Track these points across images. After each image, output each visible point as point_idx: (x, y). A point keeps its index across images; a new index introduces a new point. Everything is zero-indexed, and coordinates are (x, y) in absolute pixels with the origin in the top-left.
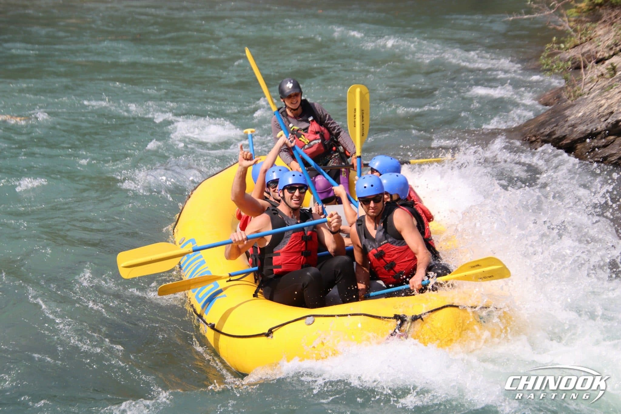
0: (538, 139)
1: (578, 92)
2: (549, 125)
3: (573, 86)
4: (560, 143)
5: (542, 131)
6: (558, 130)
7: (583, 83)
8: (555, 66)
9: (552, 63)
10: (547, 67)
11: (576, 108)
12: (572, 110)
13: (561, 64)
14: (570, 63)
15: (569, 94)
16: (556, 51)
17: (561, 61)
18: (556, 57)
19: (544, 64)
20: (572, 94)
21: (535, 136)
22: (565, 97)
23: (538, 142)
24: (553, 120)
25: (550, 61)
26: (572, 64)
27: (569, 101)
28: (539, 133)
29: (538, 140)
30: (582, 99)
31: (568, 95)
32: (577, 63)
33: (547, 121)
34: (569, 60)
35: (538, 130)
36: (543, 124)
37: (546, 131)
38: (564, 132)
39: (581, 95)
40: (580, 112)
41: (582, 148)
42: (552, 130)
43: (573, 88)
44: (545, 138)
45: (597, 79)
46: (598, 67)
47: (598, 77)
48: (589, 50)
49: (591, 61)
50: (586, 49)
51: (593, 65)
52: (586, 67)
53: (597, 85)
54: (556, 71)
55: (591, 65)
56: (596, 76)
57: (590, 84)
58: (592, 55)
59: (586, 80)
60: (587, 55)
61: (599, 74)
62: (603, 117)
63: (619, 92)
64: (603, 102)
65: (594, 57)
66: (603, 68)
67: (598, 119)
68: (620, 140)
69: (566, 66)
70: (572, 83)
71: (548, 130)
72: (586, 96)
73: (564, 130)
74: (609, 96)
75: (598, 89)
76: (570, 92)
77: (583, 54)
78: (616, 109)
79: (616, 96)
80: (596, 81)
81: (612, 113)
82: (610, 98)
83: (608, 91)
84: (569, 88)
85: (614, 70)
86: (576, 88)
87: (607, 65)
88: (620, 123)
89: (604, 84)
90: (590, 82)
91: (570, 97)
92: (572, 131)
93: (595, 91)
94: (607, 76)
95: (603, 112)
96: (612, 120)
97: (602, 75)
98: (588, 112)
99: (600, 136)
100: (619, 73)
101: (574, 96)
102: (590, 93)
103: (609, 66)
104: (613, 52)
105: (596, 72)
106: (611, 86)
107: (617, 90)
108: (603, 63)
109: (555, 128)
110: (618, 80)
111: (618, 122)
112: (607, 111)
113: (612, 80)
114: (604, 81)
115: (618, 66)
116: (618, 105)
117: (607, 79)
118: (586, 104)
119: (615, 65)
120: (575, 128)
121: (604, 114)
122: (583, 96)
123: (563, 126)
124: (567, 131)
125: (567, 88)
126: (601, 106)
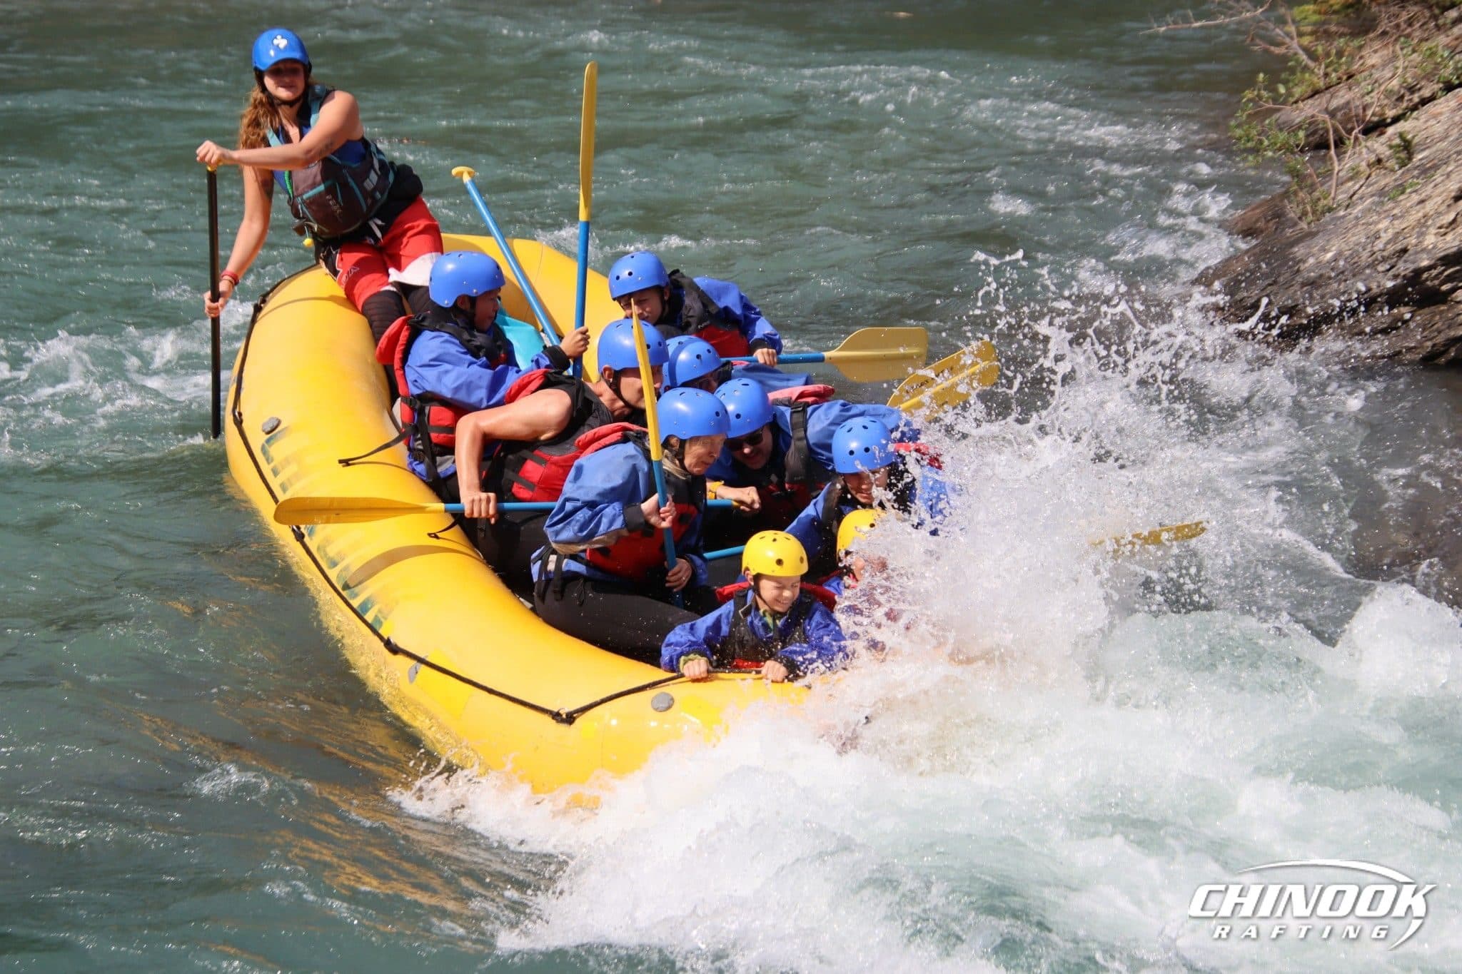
1: (1323, 202)
3: (1312, 188)
5: (1239, 295)
6: (1276, 294)
7: (1334, 182)
8: (1267, 143)
9: (1259, 135)
10: (1249, 144)
11: (1320, 241)
12: (1309, 247)
13: (1282, 136)
14: (1301, 134)
15: (1301, 207)
16: (1270, 105)
17: (1281, 130)
18: (1268, 121)
19: (1239, 139)
20: (1309, 208)
22: (1292, 215)
24: (1265, 269)
25: (1255, 132)
26: (1307, 136)
27: (1304, 225)
30: (1332, 219)
31: (1299, 211)
32: (1321, 132)
33: (1250, 273)
34: (1299, 127)
37: (1249, 298)
39: (1330, 210)
40: (1329, 251)
43: (1310, 194)
45: (1368, 172)
46: (1369, 144)
47: (1369, 165)
48: (1348, 103)
49: (1353, 129)
50: (1342, 97)
51: (1356, 139)
52: (1340, 143)
53: (1368, 186)
54: (1270, 154)
55: (1352, 137)
56: (1364, 164)
57: (1350, 184)
58: (1353, 113)
59: (1341, 174)
60: (1339, 115)
61: (1373, 158)
62: (1383, 261)
63: (1421, 202)
64: (1382, 225)
65: (1359, 119)
66: (1380, 145)
67: (1371, 265)
68: (1423, 315)
69: (1293, 141)
70: (1308, 182)
71: (1252, 296)
72: (1342, 213)
73: (1291, 292)
74: (1396, 212)
75: (1371, 195)
76: (1304, 204)
77: (1334, 114)
78: (1414, 241)
79: (1414, 211)
80: (1363, 176)
81: (1404, 251)
82: (1400, 216)
83: (1395, 200)
84: (1301, 194)
85: (1407, 148)
86: (1318, 194)
87: (1390, 139)
88: (1426, 275)
89: (1384, 182)
90: (1351, 179)
91: (1303, 214)
92: (1310, 295)
93: (1362, 199)
94: (1392, 164)
95: (1382, 250)
96: (1407, 268)
97: (1379, 161)
98: (1346, 251)
99: (1376, 308)
100: (1421, 156)
101: (1314, 213)
102: (1351, 205)
103: (1396, 141)
104: (1404, 105)
105: (1365, 153)
106: (1400, 189)
107: (1416, 198)
108: (1381, 133)
109: (1269, 289)
110: (1417, 172)
111: (1418, 272)
112: (1391, 248)
113: (1403, 174)
114: (1385, 176)
115: (1417, 140)
116: (1419, 233)
117: (1392, 172)
118: (1342, 230)
119: (1410, 136)
120: (1317, 289)
121: (1387, 253)
122: (1336, 212)
123: (1288, 284)
124: (1299, 296)
125: (1296, 193)
126: (1379, 235)
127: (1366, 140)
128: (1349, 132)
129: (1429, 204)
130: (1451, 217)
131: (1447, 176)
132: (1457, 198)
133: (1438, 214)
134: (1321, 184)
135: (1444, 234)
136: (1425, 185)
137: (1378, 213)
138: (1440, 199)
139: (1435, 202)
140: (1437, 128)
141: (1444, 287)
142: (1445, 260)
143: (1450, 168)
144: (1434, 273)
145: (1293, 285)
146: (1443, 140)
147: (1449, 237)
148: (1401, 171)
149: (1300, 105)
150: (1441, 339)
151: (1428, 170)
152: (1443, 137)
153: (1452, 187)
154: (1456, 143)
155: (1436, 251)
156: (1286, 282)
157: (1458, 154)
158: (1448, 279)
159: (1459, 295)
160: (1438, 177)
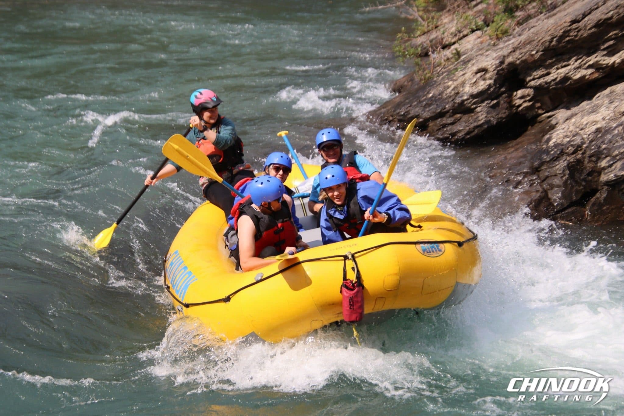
0: (395, 118)
1: (428, 76)
2: (404, 105)
5: (398, 111)
6: (411, 110)
7: (432, 67)
8: (406, 53)
9: (404, 49)
10: (401, 53)
11: (427, 90)
12: (423, 92)
13: (412, 50)
14: (419, 49)
17: (412, 47)
18: (407, 44)
19: (397, 51)
21: (392, 116)
23: (395, 121)
24: (407, 101)
26: (421, 50)
27: (421, 84)
28: (395, 113)
30: (432, 81)
32: (427, 48)
33: (402, 102)
34: (419, 46)
35: (395, 111)
36: (399, 105)
38: (417, 112)
39: (430, 79)
40: (430, 93)
41: (433, 126)
42: (407, 110)
44: (401, 117)
45: (444, 63)
46: (444, 52)
47: (444, 60)
48: (436, 38)
49: (438, 46)
50: (434, 35)
51: (440, 50)
52: (434, 52)
53: (444, 69)
54: (408, 56)
56: (443, 60)
57: (438, 68)
58: (438, 41)
59: (435, 64)
60: (434, 41)
61: (445, 58)
62: (450, 97)
63: (464, 74)
64: (450, 83)
65: (441, 43)
66: (448, 53)
67: (446, 99)
68: (465, 117)
69: (416, 52)
70: (423, 67)
71: (402, 111)
72: (435, 79)
73: (417, 109)
74: (455, 78)
75: (445, 72)
76: (421, 76)
77: (431, 41)
78: (461, 89)
79: (461, 78)
80: (443, 64)
81: (458, 93)
82: (456, 80)
83: (454, 74)
84: (420, 72)
85: (458, 54)
86: (426, 72)
87: (452, 51)
88: (466, 102)
89: (450, 67)
90: (438, 66)
91: (421, 80)
92: (424, 110)
93: (443, 73)
94: (453, 60)
95: (450, 93)
96: (458, 100)
97: (448, 59)
98: (437, 93)
99: (448, 115)
100: (463, 57)
101: (425, 79)
102: (439, 76)
103: (454, 51)
104: (457, 38)
105: (443, 56)
106: (456, 69)
107: (461, 73)
108: (449, 48)
109: (409, 109)
110: (462, 63)
111: (463, 101)
112: (453, 92)
113: (457, 64)
114: (451, 65)
115: (462, 51)
116: (463, 87)
117: (453, 63)
118: (435, 85)
119: (459, 50)
120: (426, 108)
121: (451, 94)
122: (433, 78)
123: (416, 106)
124: (420, 111)
125: (418, 71)
126: (448, 87)
128: (437, 48)
129: (466, 75)
130: (474, 80)
131: (473, 64)
132: (477, 73)
133: (470, 79)
134: (427, 68)
135: (472, 87)
136: (465, 68)
137: (448, 79)
138: (470, 74)
139: (469, 75)
140: (469, 46)
141: (473, 107)
142: (473, 96)
143: (474, 61)
144: (469, 101)
145: (417, 107)
146: (471, 51)
147: (474, 88)
148: (456, 63)
149: (419, 38)
150: (472, 126)
151: (466, 62)
152: (472, 49)
153: (475, 68)
154: (476, 52)
155: (470, 93)
156: (415, 105)
157: (477, 56)
158: (474, 103)
159: (478, 109)
160: (470, 65)
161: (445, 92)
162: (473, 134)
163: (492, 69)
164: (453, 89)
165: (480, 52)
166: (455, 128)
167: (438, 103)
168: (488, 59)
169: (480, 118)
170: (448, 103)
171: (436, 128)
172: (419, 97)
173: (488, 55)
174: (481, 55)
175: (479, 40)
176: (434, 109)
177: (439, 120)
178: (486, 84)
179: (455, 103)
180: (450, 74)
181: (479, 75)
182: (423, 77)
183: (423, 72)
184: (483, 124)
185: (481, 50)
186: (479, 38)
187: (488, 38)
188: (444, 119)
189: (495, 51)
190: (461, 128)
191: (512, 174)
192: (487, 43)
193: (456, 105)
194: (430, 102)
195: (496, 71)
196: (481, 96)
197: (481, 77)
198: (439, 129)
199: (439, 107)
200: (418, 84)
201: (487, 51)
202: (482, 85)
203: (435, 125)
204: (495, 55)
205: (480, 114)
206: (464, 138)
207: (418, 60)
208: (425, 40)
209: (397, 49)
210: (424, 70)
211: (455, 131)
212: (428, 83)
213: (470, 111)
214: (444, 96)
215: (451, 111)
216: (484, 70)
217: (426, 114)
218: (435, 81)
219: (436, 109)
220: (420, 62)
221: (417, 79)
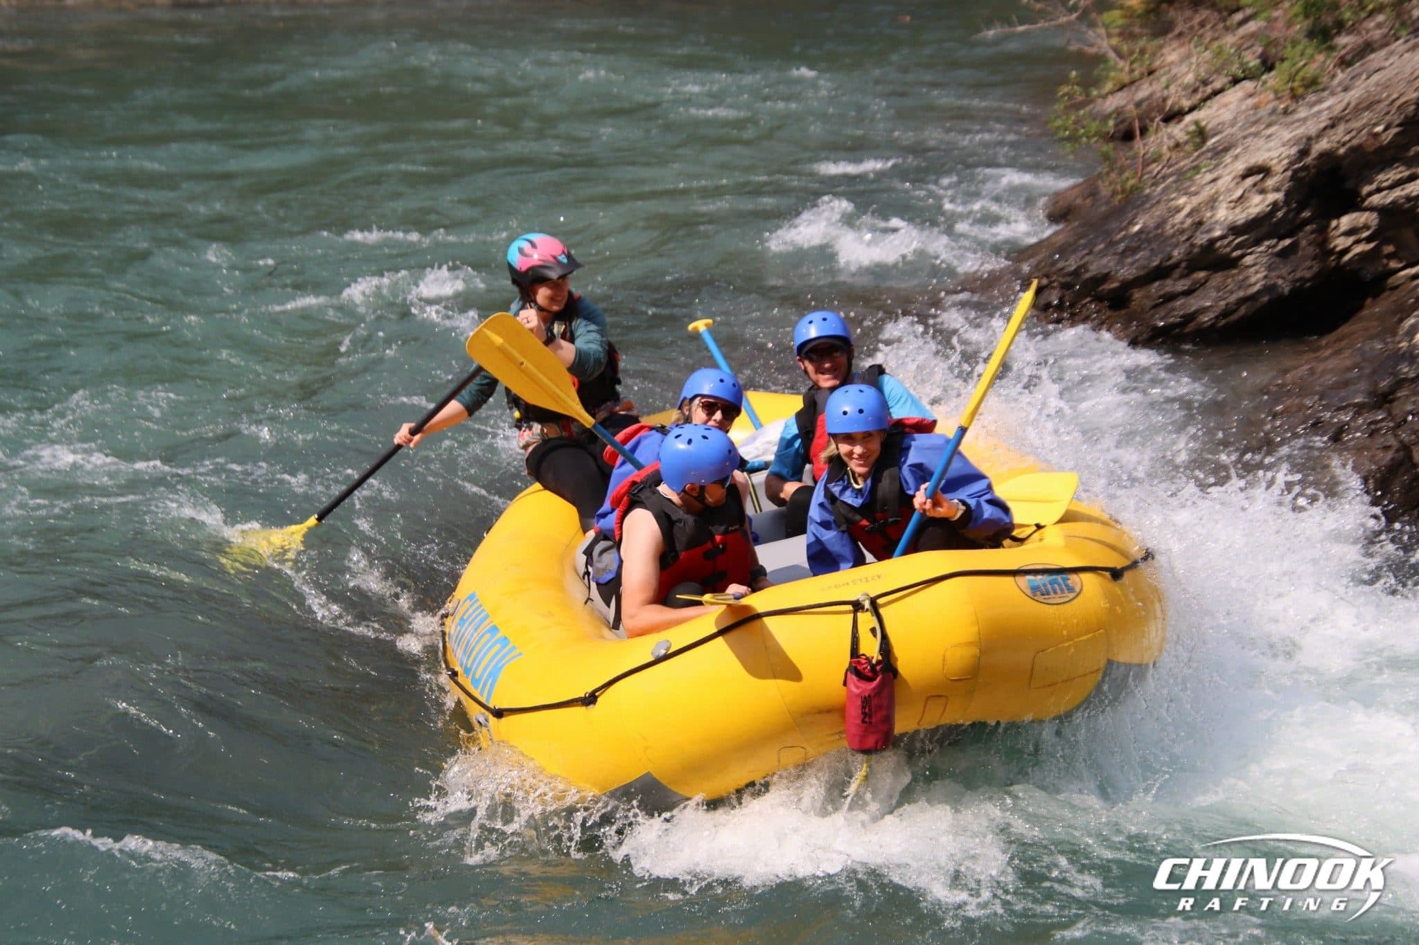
0: (1054, 282)
1: (1130, 183)
2: (1074, 251)
4: (1100, 288)
5: (1061, 265)
6: (1092, 263)
7: (1139, 164)
8: (1082, 131)
9: (1075, 124)
10: (1067, 133)
11: (1128, 217)
12: (1119, 221)
13: (1094, 126)
14: (1111, 123)
15: (1112, 186)
16: (1083, 99)
17: (1094, 119)
18: (1082, 112)
19: (1058, 128)
21: (1048, 276)
23: (1054, 288)
24: (1082, 241)
25: (1071, 122)
26: (1116, 125)
27: (1114, 203)
28: (1054, 269)
29: (1055, 284)
30: (1140, 197)
31: (1110, 190)
32: (1129, 120)
33: (1070, 245)
34: (1109, 116)
35: (1053, 264)
36: (1063, 251)
37: (1070, 265)
38: (1105, 266)
39: (1136, 190)
40: (1136, 224)
41: (1142, 297)
42: (1082, 262)
44: (1068, 279)
45: (1168, 155)
46: (1169, 130)
47: (1169, 149)
48: (1150, 96)
49: (1155, 117)
50: (1144, 91)
51: (1158, 125)
52: (1144, 131)
53: (1169, 167)
54: (1084, 140)
55: (1155, 124)
56: (1165, 148)
57: (1154, 165)
58: (1155, 104)
59: (1146, 157)
60: (1144, 105)
61: (1172, 143)
62: (1182, 232)
63: (1214, 180)
64: (1182, 201)
65: (1160, 109)
66: (1178, 131)
67: (1173, 236)
68: (1217, 278)
69: (1104, 130)
70: (1119, 164)
71: (1072, 264)
72: (1147, 191)
73: (1105, 260)
74: (1193, 189)
75: (1171, 175)
76: (1116, 183)
77: (1138, 105)
78: (1209, 214)
79: (1207, 188)
80: (1165, 158)
81: (1200, 223)
82: (1196, 194)
83: (1190, 179)
84: (1113, 175)
85: (1201, 134)
86: (1126, 174)
87: (1187, 126)
88: (1219, 244)
89: (1182, 164)
90: (1154, 161)
91: (1114, 193)
92: (1120, 263)
93: (1164, 178)
94: (1189, 148)
95: (1182, 223)
96: (1201, 239)
97: (1177, 145)
98: (1151, 224)
99: (1177, 273)
100: (1213, 140)
101: (1123, 191)
102: (1155, 184)
103: (1192, 128)
104: (1199, 96)
105: (1165, 139)
106: (1196, 169)
107: (1209, 177)
108: (1180, 121)
109: (1087, 259)
110: (1209, 155)
111: (1212, 242)
112: (1189, 221)
113: (1198, 157)
114: (1184, 158)
115: (1209, 127)
116: (1212, 208)
117: (1189, 154)
118: (1148, 206)
119: (1203, 124)
120: (1127, 257)
121: (1185, 226)
122: (1142, 189)
123: (1103, 253)
124: (1111, 264)
125: (1108, 174)
126: (1178, 210)
127: (1166, 127)
128: (1152, 120)
129: (1220, 182)
130: (1239, 193)
131: (1236, 157)
132: (1244, 177)
133: (1229, 190)
134: (1129, 166)
135: (1234, 208)
136: (1217, 166)
137: (1178, 190)
138: (1229, 178)
139: (1225, 181)
140: (1227, 116)
141: (1235, 254)
142: (1235, 230)
143: (1238, 151)
144: (1226, 241)
145: (1105, 255)
146: (1232, 125)
147: (1237, 210)
148: (1196, 154)
149: (1110, 98)
150: (1233, 298)
151: (1220, 152)
152: (1233, 123)
153: (1240, 166)
154: (1243, 128)
155: (1228, 222)
156: (1101, 251)
157: (1245, 138)
158: (1238, 247)
159: (1248, 260)
160: (1228, 158)
161: (1171, 222)
162: (1235, 317)
163: (1279, 168)
164: (1189, 215)
165: (1253, 130)
166: (1193, 304)
167: (1154, 246)
168: (1272, 144)
169: (1253, 280)
170: (1176, 246)
171: (1149, 304)
172: (1108, 234)
173: (1270, 136)
174: (1256, 134)
175: (1250, 102)
176: (1145, 259)
177: (1157, 284)
178: (1267, 203)
179: (1192, 245)
180: (1183, 179)
181: (1250, 181)
182: (1119, 188)
183: (1120, 174)
184: (1259, 292)
185: (1255, 123)
186: (1251, 95)
187: (1272, 96)
188: (1169, 282)
189: (1288, 125)
190: (1208, 304)
191: (1326, 408)
192: (1270, 106)
193: (1196, 250)
194: (1134, 244)
195: (1289, 173)
196: (1256, 229)
197: (1255, 185)
198: (1155, 306)
199: (1156, 256)
200: (1108, 203)
201: (1269, 126)
202: (1257, 205)
203: (1148, 297)
204: (1287, 135)
205: (1252, 270)
206: (1212, 325)
207: (1107, 148)
208: (1123, 103)
209: (1059, 123)
210: (1122, 170)
211: (1193, 309)
212: (1132, 201)
213: (1228, 263)
214: (1169, 230)
215: (1183, 265)
216: (1263, 170)
217: (1126, 272)
218: (1148, 197)
219: (1149, 259)
220: (1112, 154)
221: (1105, 191)
